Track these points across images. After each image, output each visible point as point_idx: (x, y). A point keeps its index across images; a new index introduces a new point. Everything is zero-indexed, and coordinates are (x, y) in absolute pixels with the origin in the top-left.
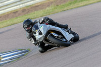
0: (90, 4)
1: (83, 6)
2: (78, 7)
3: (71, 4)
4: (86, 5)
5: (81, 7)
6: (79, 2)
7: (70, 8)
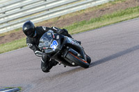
0: (104, 26)
1: (94, 29)
2: (86, 31)
3: (77, 26)
4: (98, 28)
5: (91, 30)
6: (89, 23)
7: (76, 32)
